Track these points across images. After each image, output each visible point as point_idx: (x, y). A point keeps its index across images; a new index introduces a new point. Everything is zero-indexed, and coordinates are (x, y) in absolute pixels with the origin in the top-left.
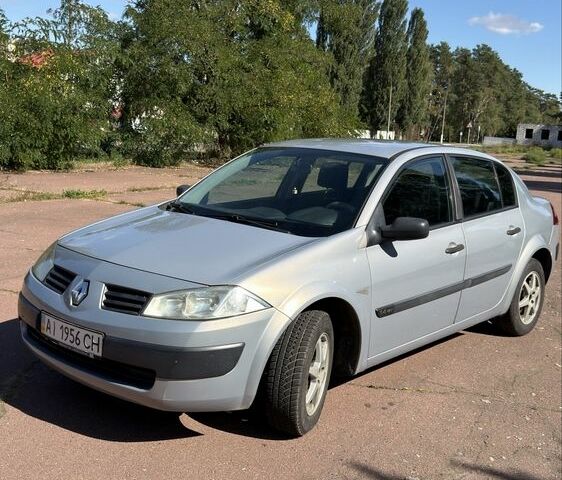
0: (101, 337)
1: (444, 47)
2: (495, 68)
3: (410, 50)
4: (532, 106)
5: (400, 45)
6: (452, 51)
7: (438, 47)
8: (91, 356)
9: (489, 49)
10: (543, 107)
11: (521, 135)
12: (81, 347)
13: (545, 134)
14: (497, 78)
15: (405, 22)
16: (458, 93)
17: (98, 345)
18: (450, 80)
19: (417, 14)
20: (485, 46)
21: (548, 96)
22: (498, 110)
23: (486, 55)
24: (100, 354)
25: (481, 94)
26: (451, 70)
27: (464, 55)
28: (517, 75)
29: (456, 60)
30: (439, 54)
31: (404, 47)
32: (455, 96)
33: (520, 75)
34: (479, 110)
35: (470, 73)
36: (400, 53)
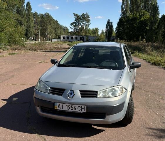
0: (85, 106)
1: (36, 13)
2: (51, 20)
3: (27, 14)
4: (62, 30)
5: (24, 12)
6: (38, 14)
7: (34, 13)
8: (81, 113)
9: (49, 14)
10: (64, 30)
11: (62, 38)
12: (77, 111)
13: (68, 38)
14: (52, 22)
15: (25, 5)
16: (42, 27)
17: (84, 109)
18: (39, 23)
19: (28, 4)
20: (47, 13)
21: (65, 27)
22: (53, 31)
23: (48, 16)
24: (85, 111)
25: (48, 27)
26: (39, 20)
27: (42, 16)
28: (57, 22)
29: (40, 17)
30: (35, 15)
31: (25, 13)
32: (41, 27)
33: (58, 22)
34: (48, 32)
35: (44, 21)
36: (24, 15)
